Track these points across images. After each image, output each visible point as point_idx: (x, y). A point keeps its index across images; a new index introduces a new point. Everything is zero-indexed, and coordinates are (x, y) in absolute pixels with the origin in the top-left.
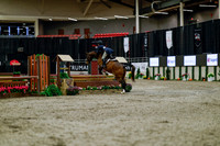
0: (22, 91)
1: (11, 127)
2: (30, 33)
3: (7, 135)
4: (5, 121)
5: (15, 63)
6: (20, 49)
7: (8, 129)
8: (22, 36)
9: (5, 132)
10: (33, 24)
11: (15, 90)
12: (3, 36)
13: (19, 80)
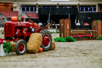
0: (89, 37)
1: (83, 53)
2: (94, 10)
3: (81, 57)
4: (81, 51)
5: (86, 24)
6: (89, 18)
7: (82, 54)
8: (90, 12)
9: (80, 56)
10: (95, 6)
11: (86, 37)
12: (81, 12)
13: (88, 32)
